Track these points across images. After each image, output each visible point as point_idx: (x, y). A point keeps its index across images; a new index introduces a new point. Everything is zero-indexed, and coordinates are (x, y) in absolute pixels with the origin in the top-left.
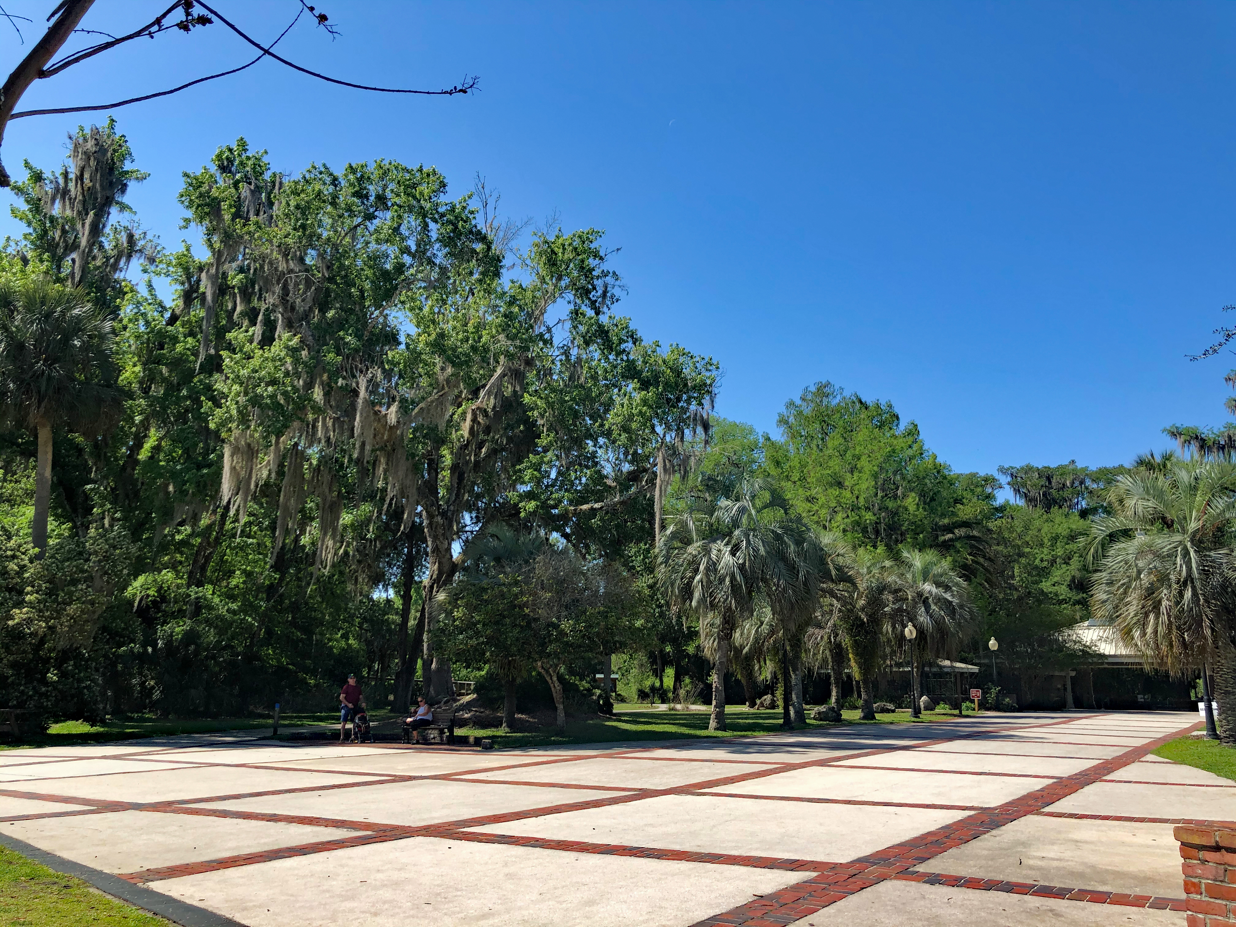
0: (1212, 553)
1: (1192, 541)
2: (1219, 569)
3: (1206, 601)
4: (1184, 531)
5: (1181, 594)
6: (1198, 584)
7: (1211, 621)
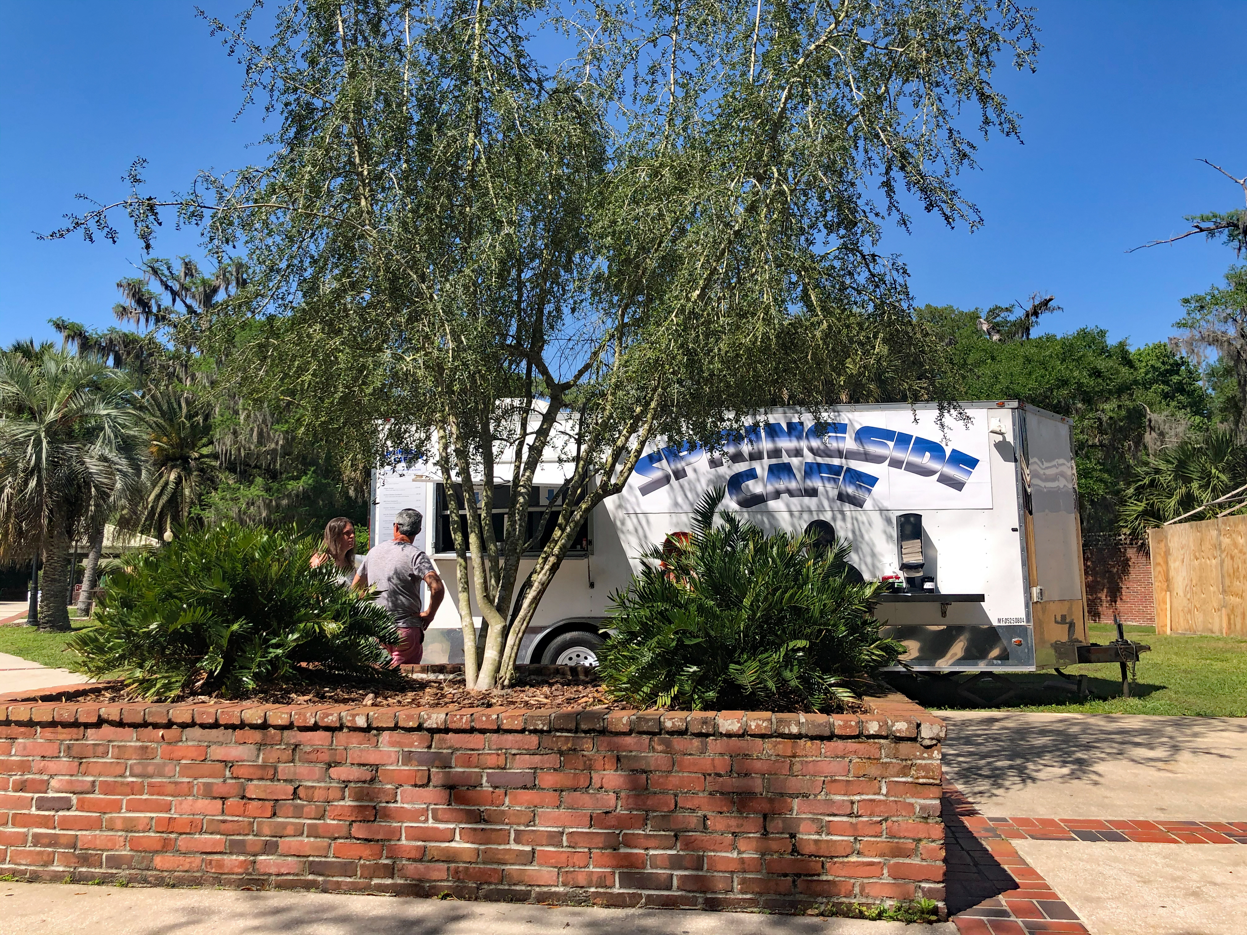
0: (65, 446)
1: (47, 432)
2: (68, 461)
3: (49, 491)
4: (42, 422)
5: (26, 483)
6: (44, 473)
7: (51, 511)
